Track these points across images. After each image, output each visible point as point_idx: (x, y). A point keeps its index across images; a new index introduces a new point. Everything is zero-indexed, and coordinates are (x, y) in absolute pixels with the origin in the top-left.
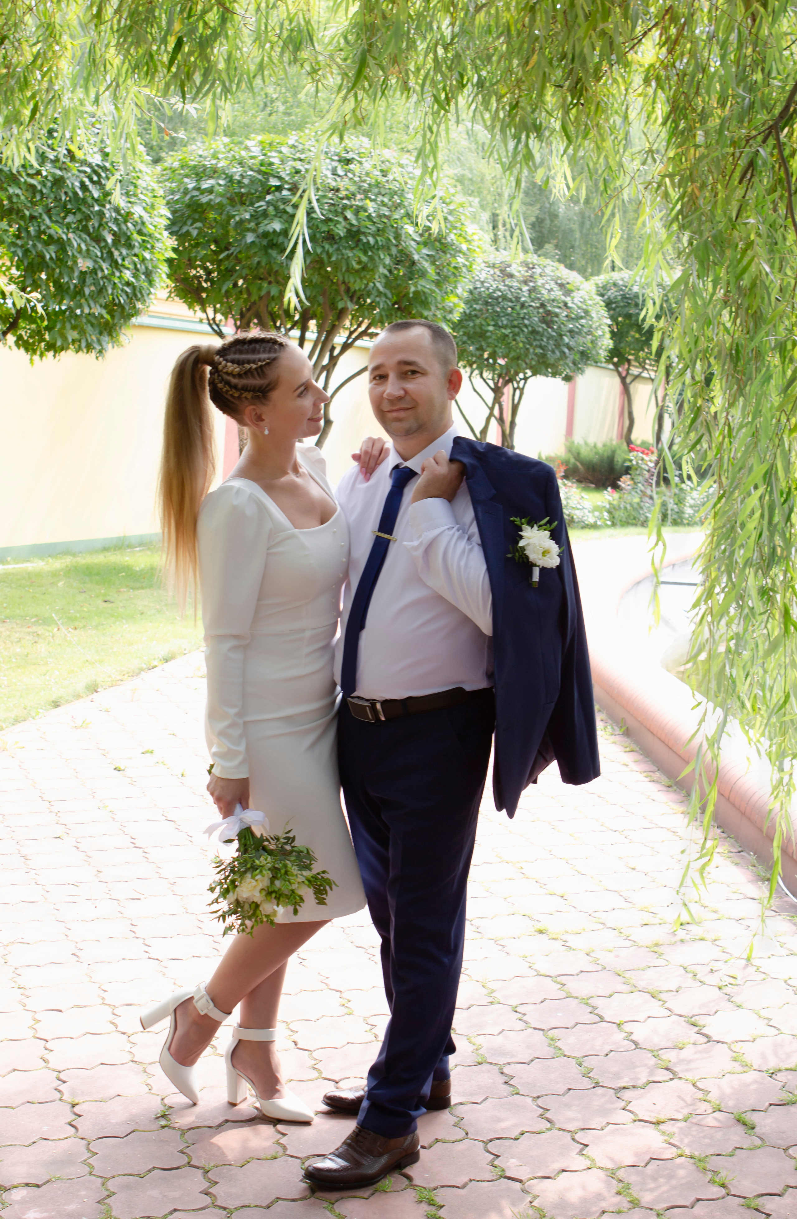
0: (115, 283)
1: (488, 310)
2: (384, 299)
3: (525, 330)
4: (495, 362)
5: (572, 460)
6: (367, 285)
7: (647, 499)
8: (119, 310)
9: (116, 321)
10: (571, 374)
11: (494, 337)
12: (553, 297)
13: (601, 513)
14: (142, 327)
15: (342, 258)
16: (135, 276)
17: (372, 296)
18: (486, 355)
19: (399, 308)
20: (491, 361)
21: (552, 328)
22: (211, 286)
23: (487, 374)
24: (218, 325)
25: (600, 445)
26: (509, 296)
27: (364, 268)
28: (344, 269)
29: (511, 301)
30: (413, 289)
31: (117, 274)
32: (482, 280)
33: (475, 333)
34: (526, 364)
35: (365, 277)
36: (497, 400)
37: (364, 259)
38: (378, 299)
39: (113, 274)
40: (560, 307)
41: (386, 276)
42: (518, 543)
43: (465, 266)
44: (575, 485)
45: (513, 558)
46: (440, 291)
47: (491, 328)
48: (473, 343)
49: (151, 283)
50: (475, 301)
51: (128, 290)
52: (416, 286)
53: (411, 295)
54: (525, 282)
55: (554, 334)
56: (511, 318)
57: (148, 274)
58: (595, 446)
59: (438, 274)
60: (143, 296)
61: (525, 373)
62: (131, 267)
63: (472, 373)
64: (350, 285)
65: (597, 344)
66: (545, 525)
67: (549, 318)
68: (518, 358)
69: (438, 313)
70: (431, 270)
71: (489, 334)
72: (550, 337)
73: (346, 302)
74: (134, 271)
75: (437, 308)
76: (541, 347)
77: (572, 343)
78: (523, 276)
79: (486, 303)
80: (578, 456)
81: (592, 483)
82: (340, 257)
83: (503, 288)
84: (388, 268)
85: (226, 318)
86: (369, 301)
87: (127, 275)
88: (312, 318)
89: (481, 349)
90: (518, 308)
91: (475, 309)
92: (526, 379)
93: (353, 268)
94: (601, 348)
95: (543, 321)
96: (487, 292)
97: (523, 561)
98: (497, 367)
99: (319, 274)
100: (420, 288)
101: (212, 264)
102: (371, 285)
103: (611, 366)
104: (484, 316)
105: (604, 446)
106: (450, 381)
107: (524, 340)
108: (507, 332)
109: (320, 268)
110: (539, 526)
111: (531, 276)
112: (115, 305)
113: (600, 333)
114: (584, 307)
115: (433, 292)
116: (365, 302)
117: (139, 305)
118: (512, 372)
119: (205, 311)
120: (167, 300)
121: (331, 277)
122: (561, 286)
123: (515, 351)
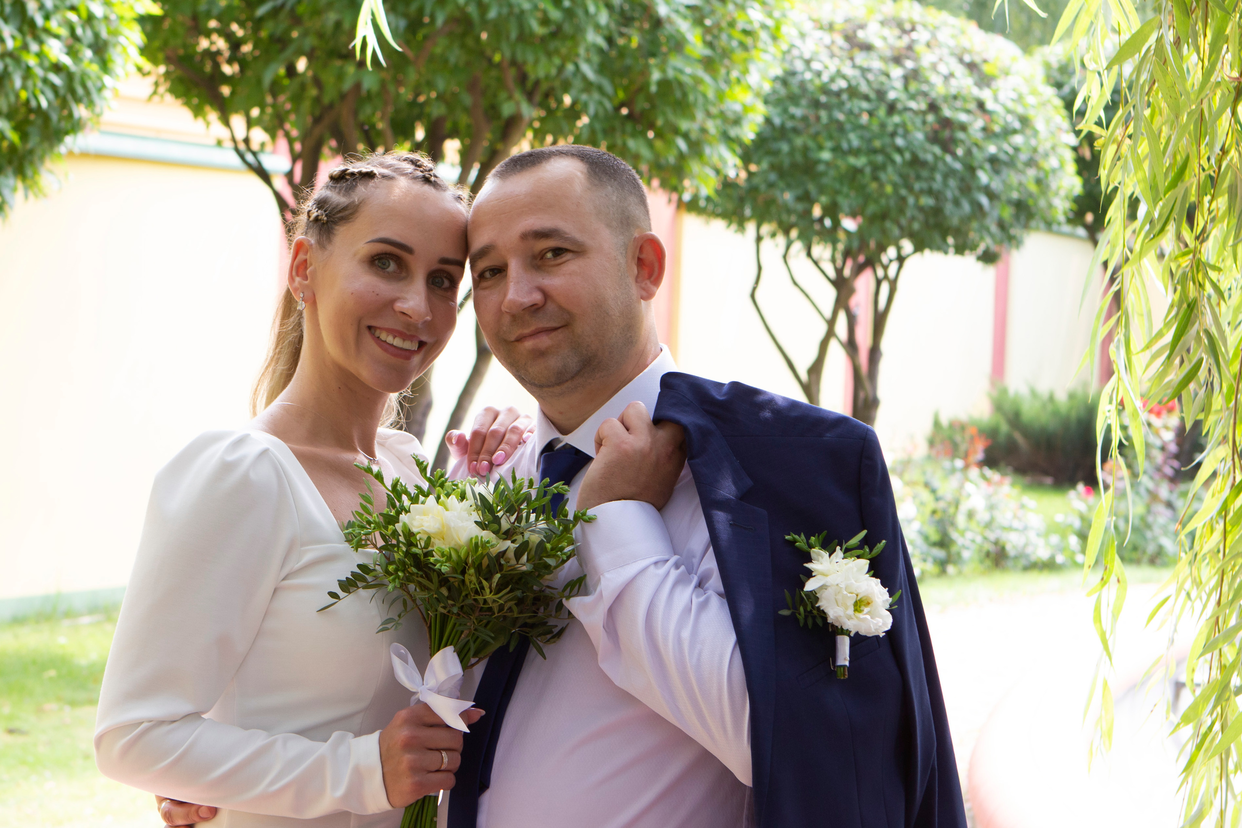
0: (28, 68)
1: (818, 118)
2: (596, 96)
3: (898, 158)
4: (836, 224)
5: (1004, 428)
6: (561, 69)
7: (1160, 508)
8: (39, 122)
9: (30, 145)
10: (994, 248)
11: (832, 173)
12: (953, 91)
13: (1064, 537)
14: (86, 155)
15: (511, 13)
16: (71, 52)
17: (574, 91)
18: (817, 212)
19: (630, 116)
20: (828, 222)
21: (954, 155)
22: (242, 70)
23: (822, 251)
24: (254, 154)
25: (1061, 397)
26: (864, 88)
27: (557, 33)
28: (514, 35)
29: (866, 98)
30: (656, 76)
31: (34, 47)
32: (807, 56)
33: (794, 166)
34: (901, 228)
35: (557, 52)
36: (843, 300)
37: (555, 14)
38: (584, 97)
39: (25, 47)
40: (968, 112)
41: (600, 51)
42: (803, 585)
43: (764, 26)
44: (1008, 480)
45: (793, 618)
46: (715, 79)
47: (826, 155)
48: (789, 187)
49: (105, 65)
50: (794, 99)
51: (56, 79)
52: (664, 71)
53: (653, 88)
54: (897, 60)
55: (958, 166)
56: (867, 135)
57: (100, 48)
58: (1051, 398)
59: (710, 45)
60: (88, 92)
61: (899, 249)
62: (64, 32)
63: (788, 247)
64: (529, 69)
65: (1048, 186)
66: (860, 546)
67: (946, 134)
68: (883, 216)
69: (712, 126)
70: (695, 40)
71: (821, 168)
72: (950, 173)
73: (518, 104)
74: (71, 41)
75: (709, 115)
76: (930, 192)
77: (996, 185)
78: (892, 48)
79: (816, 104)
80: (1015, 419)
81: (1046, 473)
82: (505, 11)
83: (848, 71)
84: (606, 32)
85: (273, 137)
86: (567, 100)
87: (55, 50)
88: (452, 135)
89: (807, 199)
90: (882, 112)
91: (793, 117)
92: (901, 259)
93: (532, 34)
94: (1057, 194)
95: (934, 138)
96: (817, 82)
97: (815, 624)
98: (841, 236)
99: (463, 46)
100: (671, 73)
101: (242, 25)
102: (570, 67)
103: (1081, 231)
104: (812, 130)
105: (1072, 396)
106: (640, 262)
107: (896, 178)
108: (860, 162)
109: (464, 35)
110: (846, 551)
111: (910, 48)
112: (30, 110)
113: (1053, 162)
114: (1020, 110)
115: (698, 81)
116: (560, 102)
117: (80, 111)
118: (872, 244)
119: (226, 123)
120: (150, 98)
121: (488, 52)
122: (972, 67)
123: (876, 201)
